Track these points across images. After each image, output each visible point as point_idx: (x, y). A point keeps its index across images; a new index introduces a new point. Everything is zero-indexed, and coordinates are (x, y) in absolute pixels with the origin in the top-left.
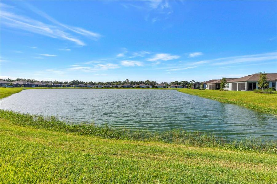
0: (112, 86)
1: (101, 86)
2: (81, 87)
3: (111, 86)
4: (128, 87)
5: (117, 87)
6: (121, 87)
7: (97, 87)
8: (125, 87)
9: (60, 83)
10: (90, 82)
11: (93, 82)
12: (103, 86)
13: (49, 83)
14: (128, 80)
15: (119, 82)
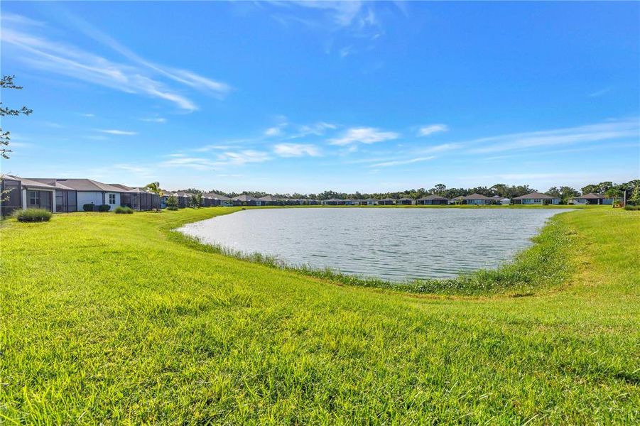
0: (397, 202)
1: (373, 203)
2: (333, 204)
3: (394, 202)
4: (434, 202)
5: (407, 203)
6: (416, 204)
7: (365, 204)
8: (427, 202)
9: (303, 197)
10: (355, 193)
11: (359, 194)
12: (377, 203)
13: (286, 197)
14: (442, 186)
15: (419, 190)
